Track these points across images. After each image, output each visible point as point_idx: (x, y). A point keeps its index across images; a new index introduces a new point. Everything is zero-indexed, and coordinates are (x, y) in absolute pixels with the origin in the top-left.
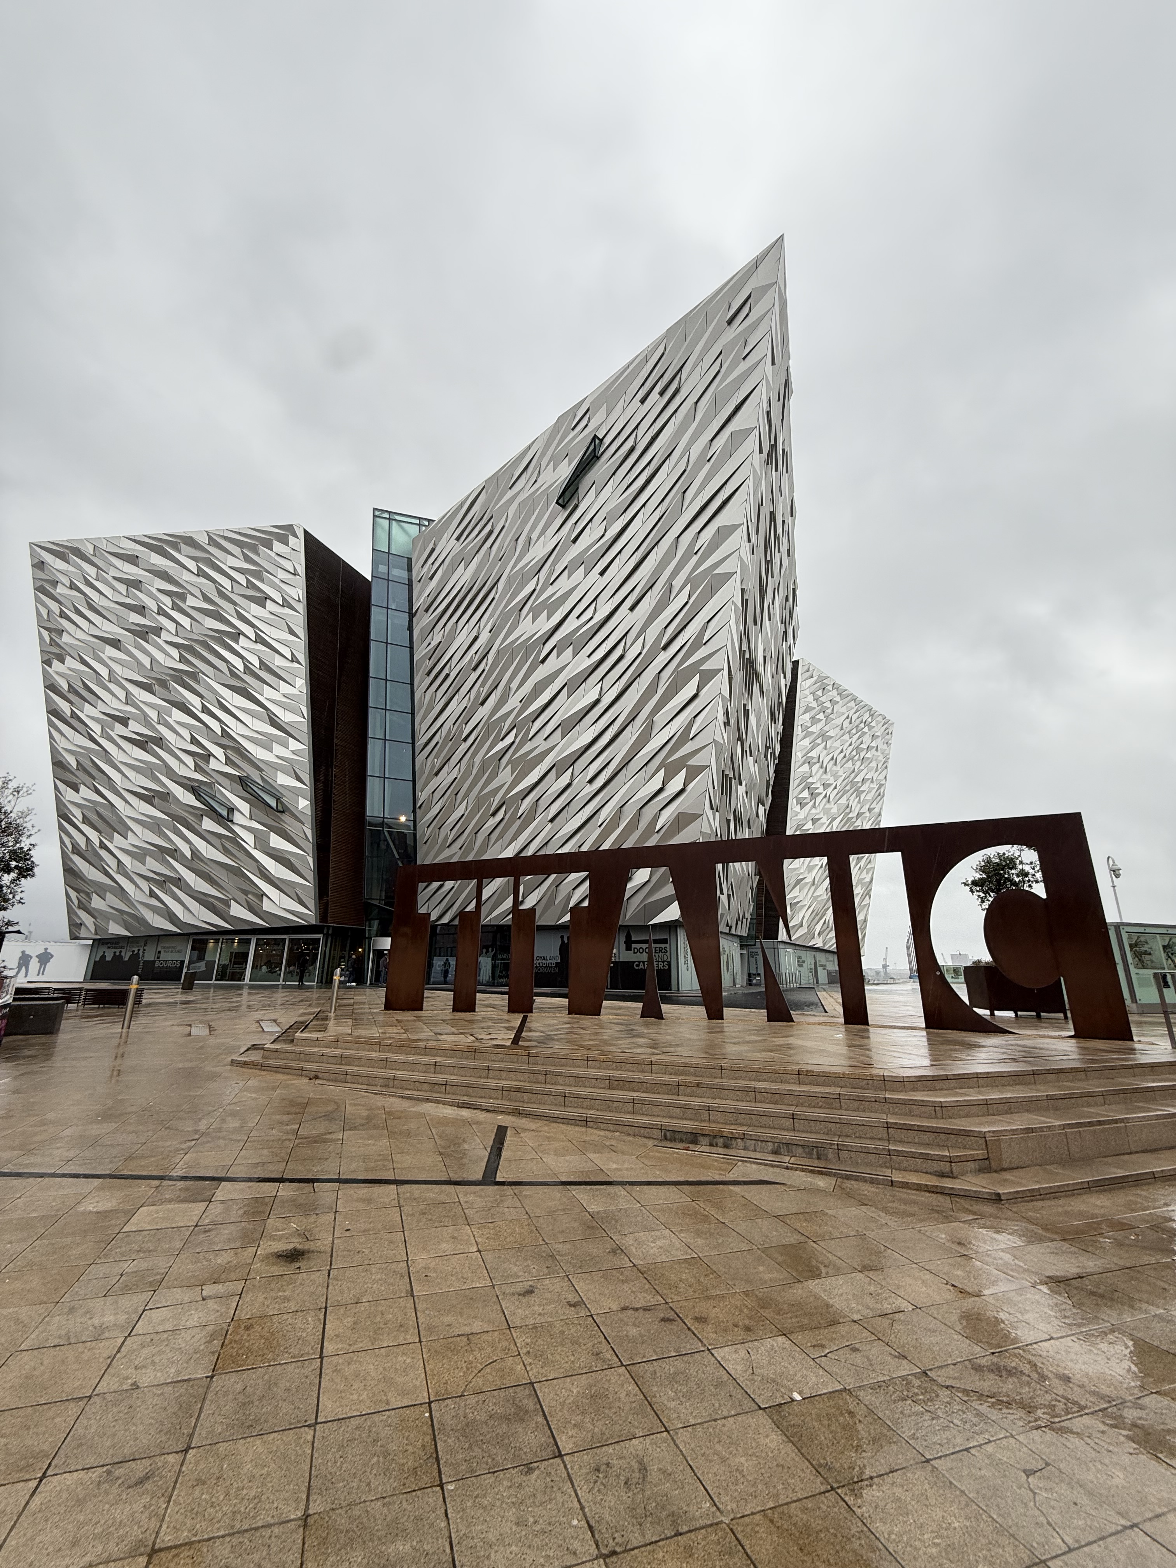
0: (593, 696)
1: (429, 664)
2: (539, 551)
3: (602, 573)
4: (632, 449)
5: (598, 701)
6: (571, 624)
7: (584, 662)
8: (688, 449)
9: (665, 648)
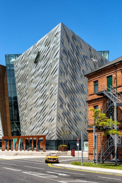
0: (42, 101)
1: (18, 89)
2: (33, 71)
3: (42, 78)
4: (44, 56)
5: (43, 102)
6: (38, 87)
7: (41, 95)
8: (51, 58)
9: (51, 94)
